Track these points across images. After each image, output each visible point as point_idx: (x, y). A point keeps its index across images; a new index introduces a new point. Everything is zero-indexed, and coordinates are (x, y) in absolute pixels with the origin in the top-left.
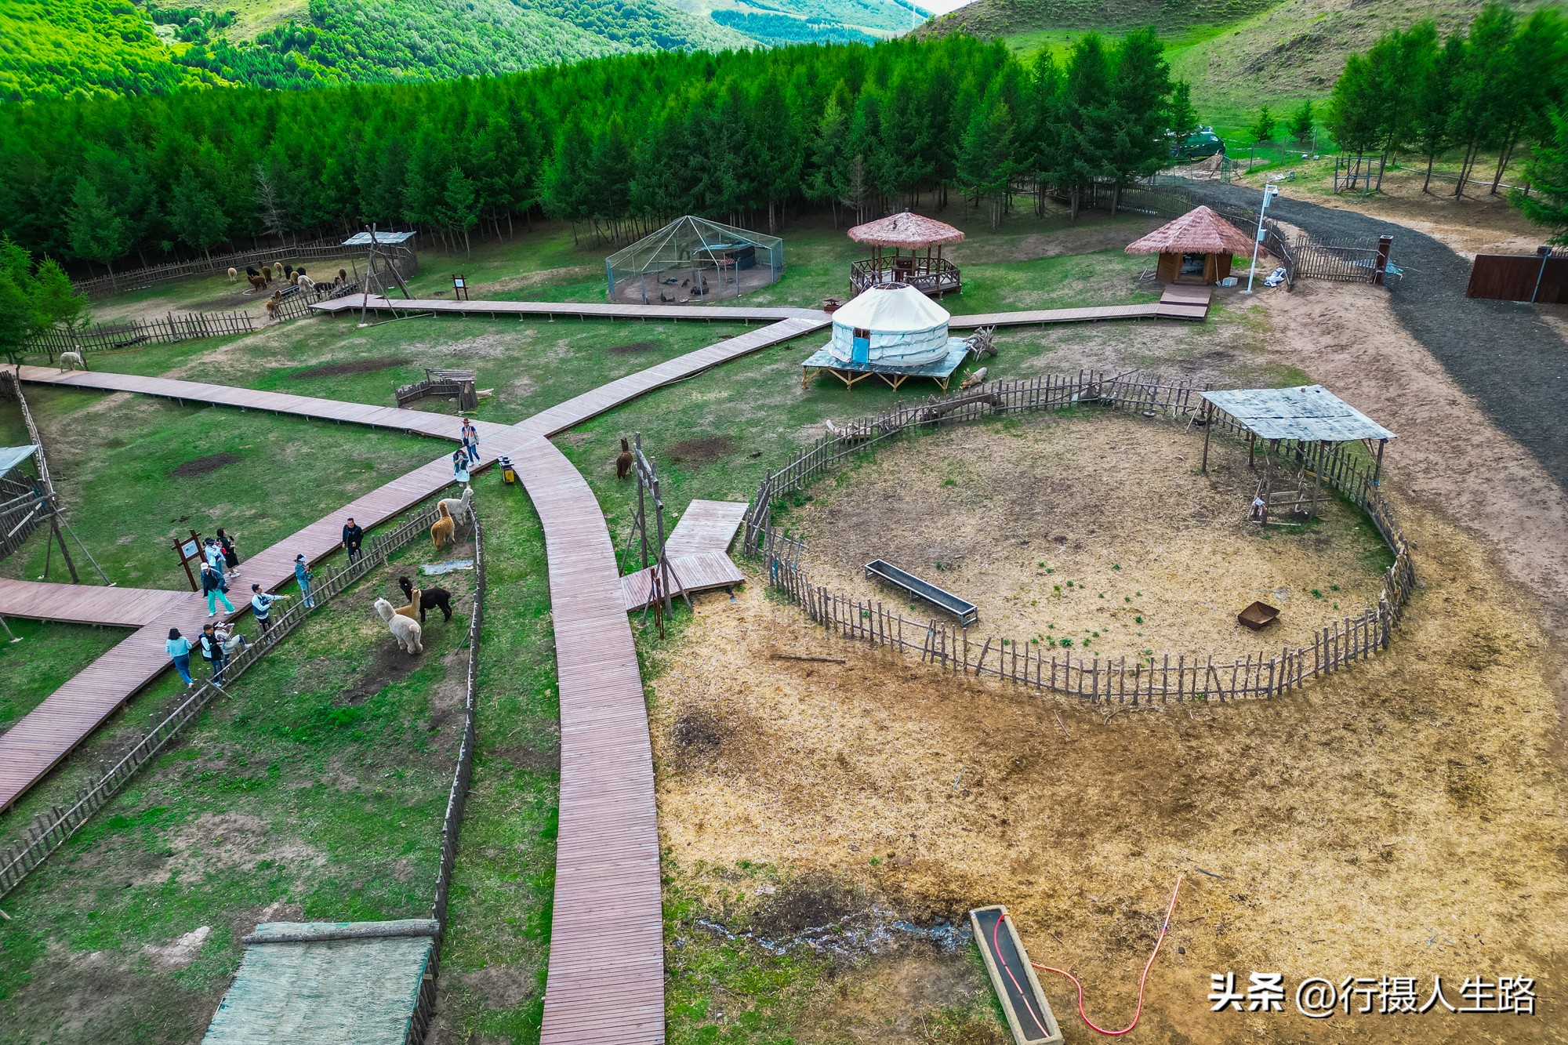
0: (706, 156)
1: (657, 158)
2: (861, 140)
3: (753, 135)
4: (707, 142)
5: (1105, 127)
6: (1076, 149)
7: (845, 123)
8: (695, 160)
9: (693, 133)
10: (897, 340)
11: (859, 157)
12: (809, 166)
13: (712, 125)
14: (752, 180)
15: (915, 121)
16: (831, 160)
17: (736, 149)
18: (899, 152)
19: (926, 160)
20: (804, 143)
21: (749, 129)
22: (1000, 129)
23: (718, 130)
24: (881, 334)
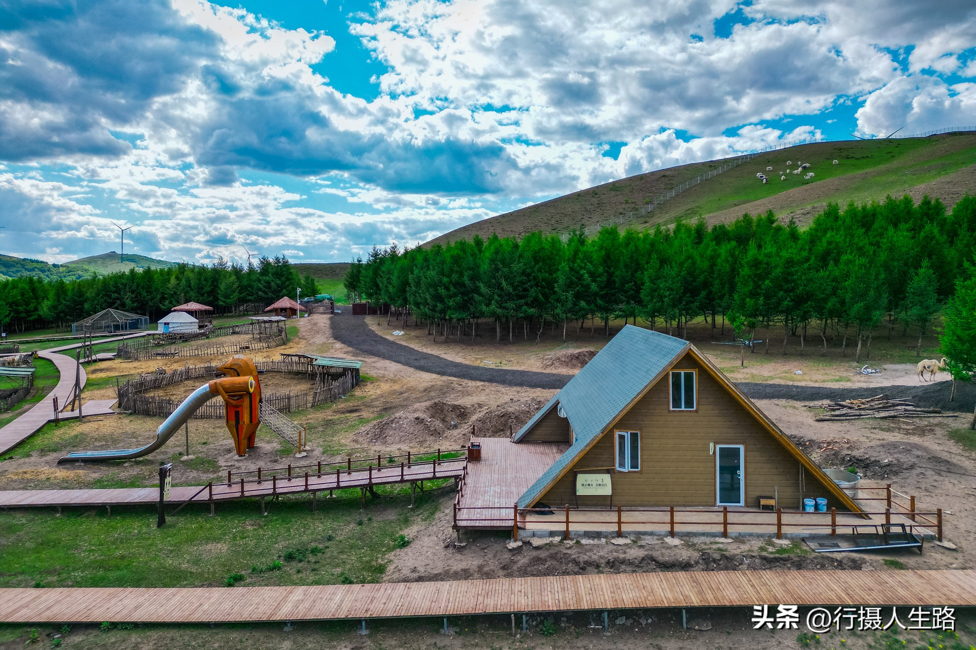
0: (119, 294)
1: (98, 295)
2: (184, 289)
3: (140, 288)
4: (120, 289)
5: (268, 283)
6: (260, 290)
7: (178, 284)
8: (114, 295)
9: (114, 287)
10: (179, 325)
11: (183, 294)
12: (163, 299)
13: (123, 284)
14: (139, 303)
15: (204, 283)
16: (172, 296)
17: (132, 292)
18: (198, 292)
19: (209, 296)
20: (161, 290)
21: (138, 285)
22: (233, 283)
23: (125, 285)
24: (173, 323)
